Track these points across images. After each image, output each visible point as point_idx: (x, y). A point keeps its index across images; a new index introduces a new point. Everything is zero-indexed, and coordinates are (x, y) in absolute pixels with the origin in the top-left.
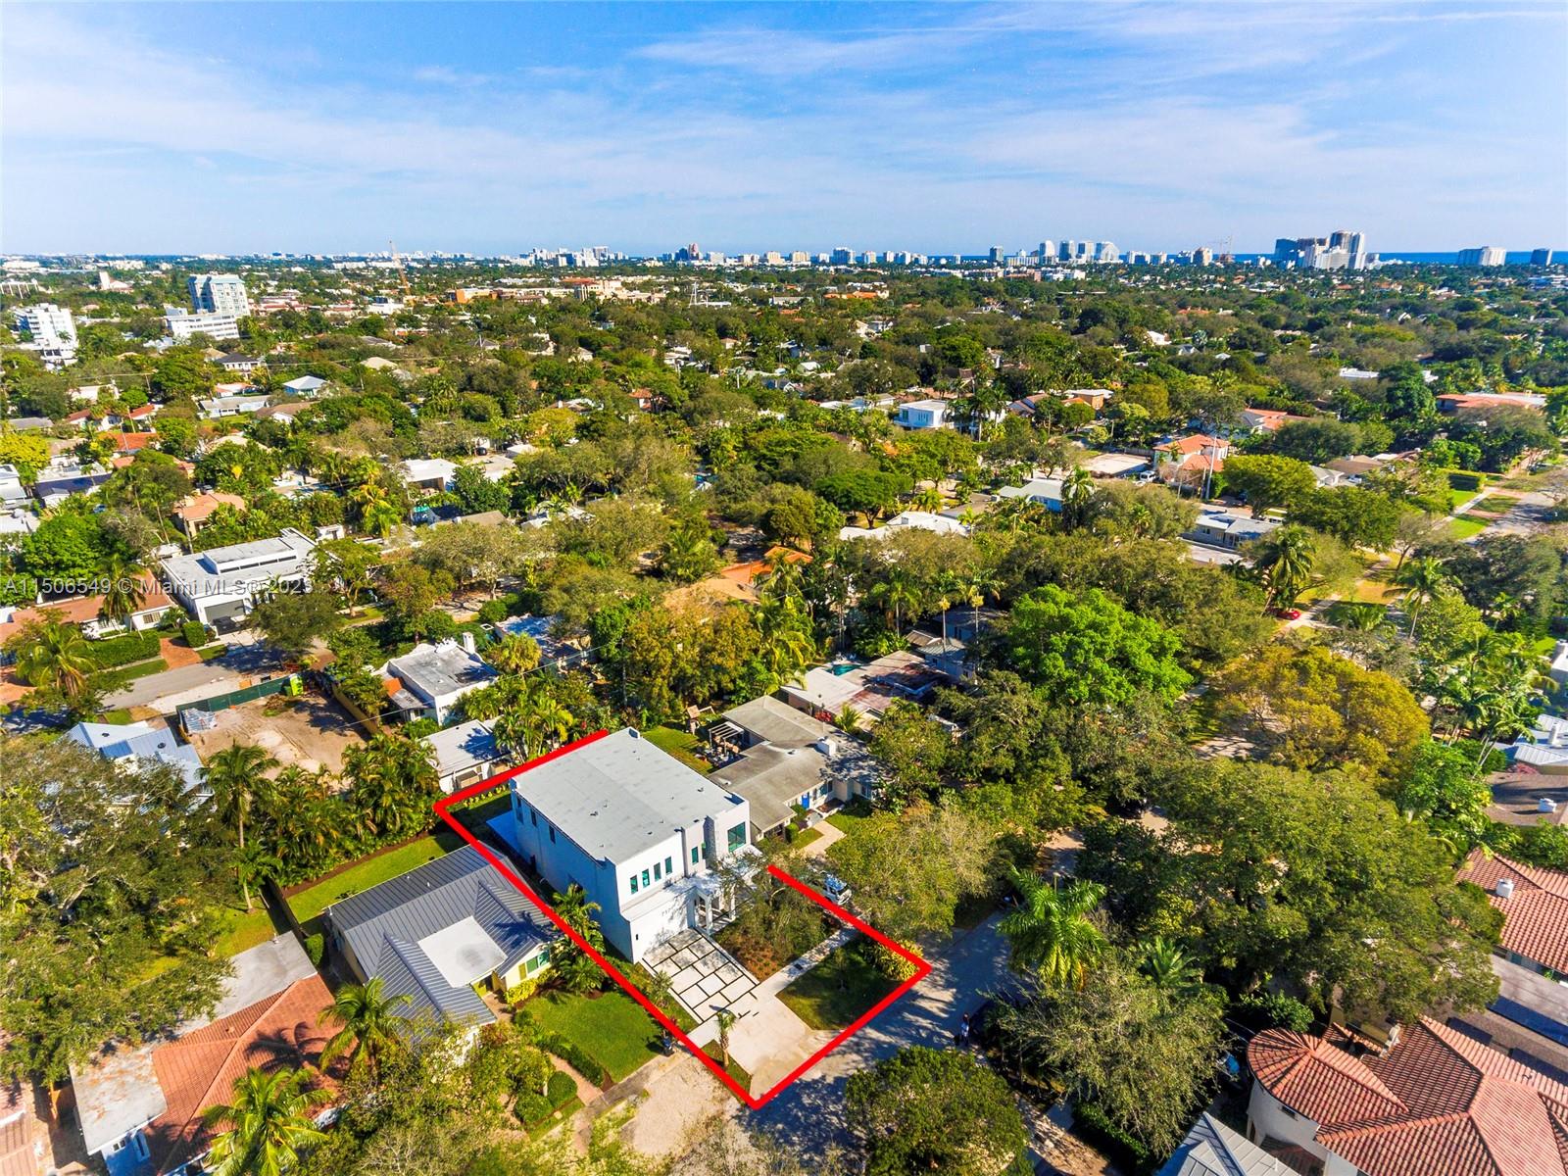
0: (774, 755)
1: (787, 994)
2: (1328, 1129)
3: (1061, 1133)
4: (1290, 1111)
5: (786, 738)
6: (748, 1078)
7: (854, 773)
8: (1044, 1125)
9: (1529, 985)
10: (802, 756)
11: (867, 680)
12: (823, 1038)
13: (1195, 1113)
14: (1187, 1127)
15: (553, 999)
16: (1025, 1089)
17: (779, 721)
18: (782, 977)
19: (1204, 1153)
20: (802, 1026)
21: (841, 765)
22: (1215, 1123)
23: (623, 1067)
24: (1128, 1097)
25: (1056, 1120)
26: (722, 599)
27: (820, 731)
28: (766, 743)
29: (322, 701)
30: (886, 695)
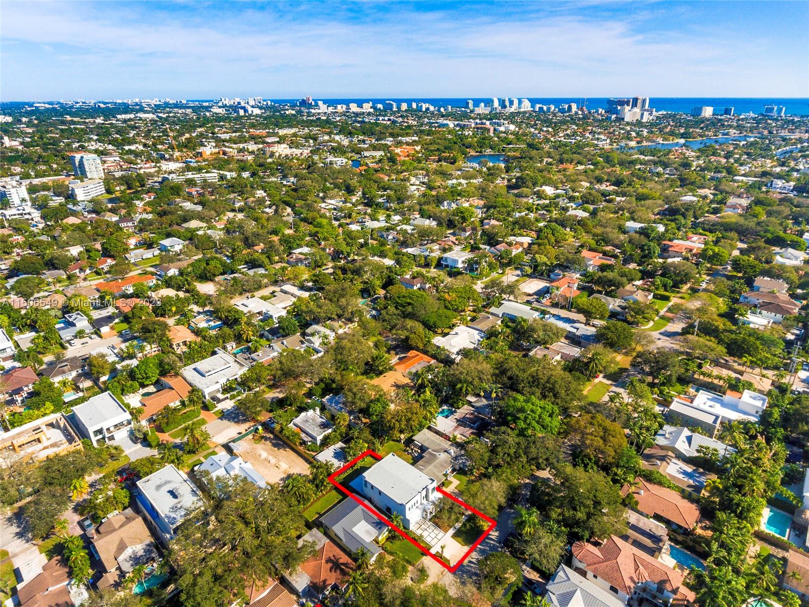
0: (435, 456)
1: (455, 536)
2: (588, 565)
3: (528, 569)
4: (581, 562)
5: (436, 448)
6: (449, 561)
7: (460, 461)
8: (524, 567)
9: (642, 521)
10: (443, 456)
11: (458, 420)
12: (466, 549)
13: (560, 563)
14: (558, 567)
15: (391, 542)
16: (519, 558)
17: (433, 441)
18: (451, 532)
19: (561, 574)
20: (460, 545)
21: (456, 458)
22: (564, 566)
23: (416, 560)
24: (545, 561)
25: (527, 566)
26: (399, 383)
27: (446, 444)
28: (430, 450)
29: (272, 436)
30: (465, 427)
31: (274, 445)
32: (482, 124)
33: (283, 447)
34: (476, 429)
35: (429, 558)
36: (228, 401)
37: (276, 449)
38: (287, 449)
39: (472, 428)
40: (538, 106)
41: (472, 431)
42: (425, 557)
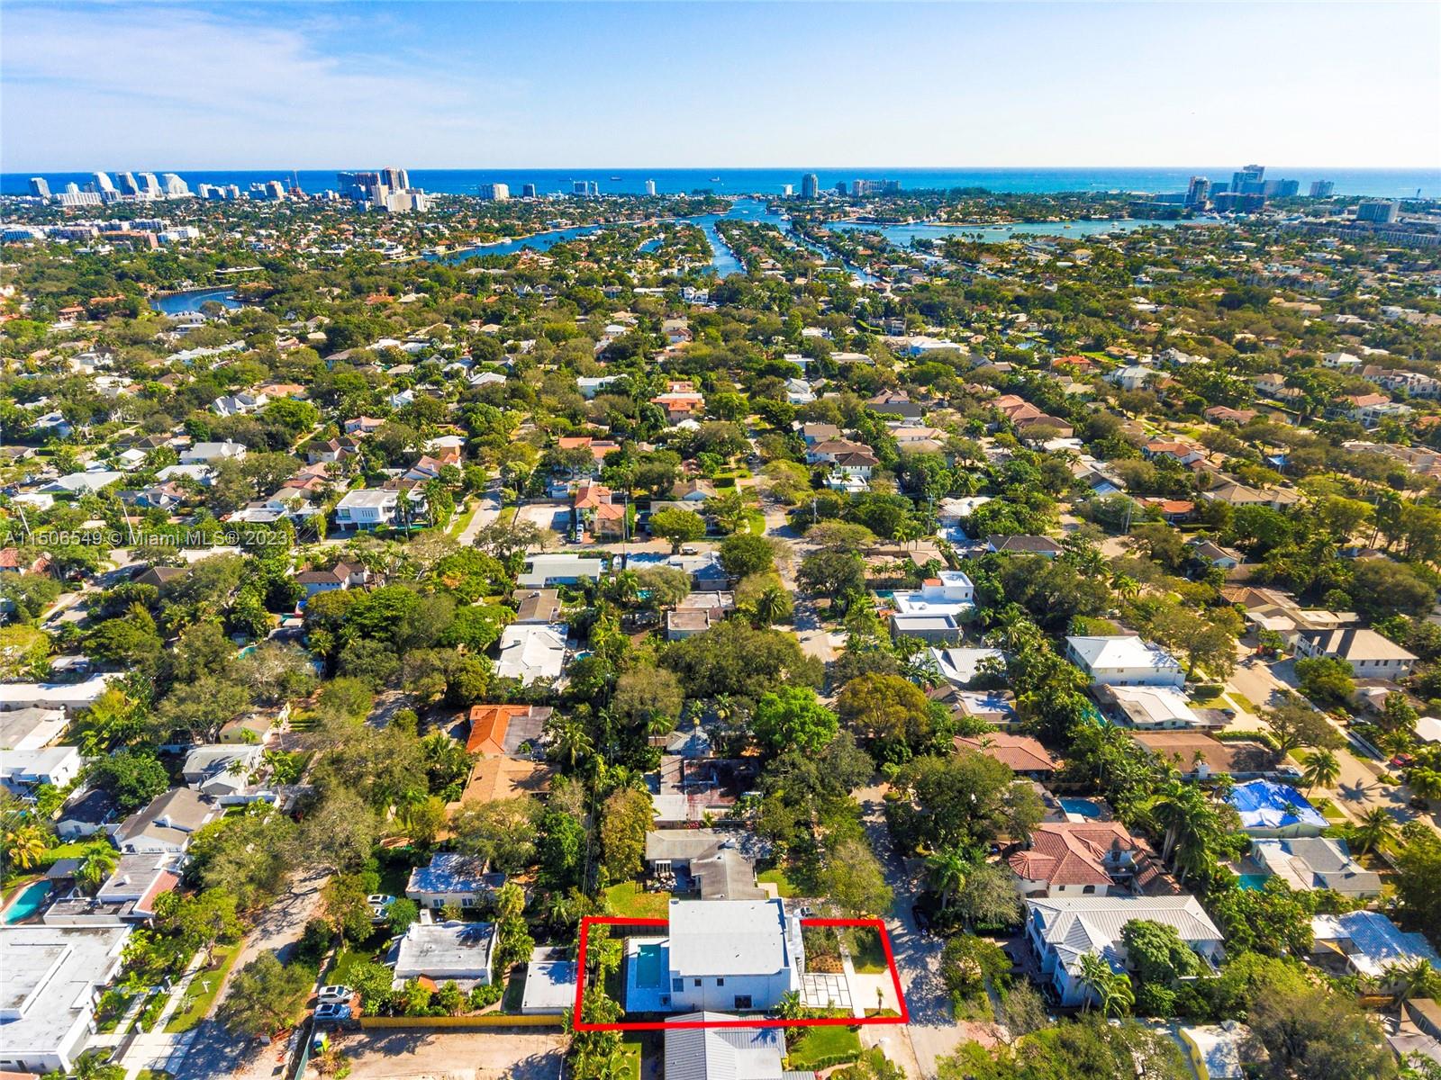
0: (713, 865)
1: (858, 968)
2: (1049, 878)
5: (700, 851)
6: (888, 1010)
7: (756, 849)
10: (725, 857)
11: (680, 788)
15: (796, 1051)
17: (685, 845)
18: (848, 965)
19: (1042, 911)
20: (875, 975)
21: (745, 848)
23: (856, 1046)
26: (521, 777)
27: (708, 837)
28: (694, 861)
29: (362, 1037)
30: (702, 792)
31: (393, 1050)
32: (112, 228)
33: (416, 1040)
34: (721, 785)
35: (865, 1027)
36: (140, 1039)
37: (405, 1055)
38: (432, 1038)
39: (712, 787)
40: (205, 189)
41: (719, 791)
42: (859, 1031)
